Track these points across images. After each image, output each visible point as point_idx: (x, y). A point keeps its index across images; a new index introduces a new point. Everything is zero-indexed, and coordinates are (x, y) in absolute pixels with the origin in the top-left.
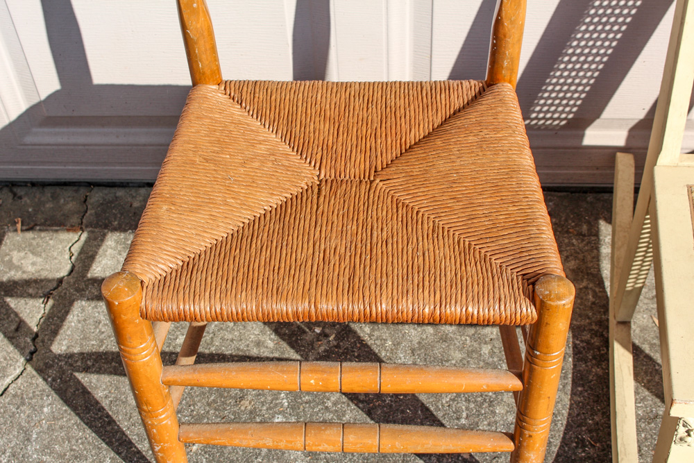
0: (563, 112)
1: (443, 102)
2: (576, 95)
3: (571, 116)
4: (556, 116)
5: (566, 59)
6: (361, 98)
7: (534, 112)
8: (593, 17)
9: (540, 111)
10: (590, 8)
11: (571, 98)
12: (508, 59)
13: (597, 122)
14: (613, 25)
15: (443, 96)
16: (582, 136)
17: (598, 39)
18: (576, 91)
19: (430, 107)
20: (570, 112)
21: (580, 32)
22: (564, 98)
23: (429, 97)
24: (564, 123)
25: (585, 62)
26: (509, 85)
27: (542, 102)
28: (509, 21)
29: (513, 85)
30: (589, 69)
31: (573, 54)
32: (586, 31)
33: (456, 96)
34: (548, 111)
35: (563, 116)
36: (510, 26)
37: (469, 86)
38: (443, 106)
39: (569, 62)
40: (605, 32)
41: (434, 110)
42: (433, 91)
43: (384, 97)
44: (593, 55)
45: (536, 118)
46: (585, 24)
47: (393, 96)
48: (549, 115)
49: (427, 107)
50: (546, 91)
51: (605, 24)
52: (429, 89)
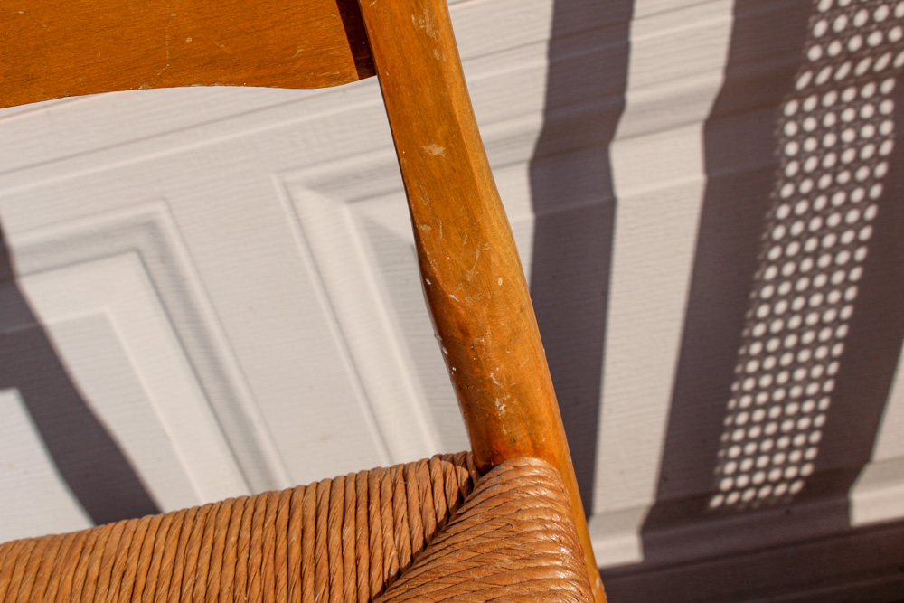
0: (786, 464)
1: (350, 554)
2: (804, 423)
3: (807, 470)
4: (775, 475)
5: (756, 348)
6: (116, 581)
7: (723, 476)
8: (784, 243)
9: (737, 473)
10: (771, 225)
11: (794, 432)
12: (501, 393)
13: (869, 472)
14: (834, 251)
15: (349, 530)
16: (846, 508)
17: (810, 291)
18: (800, 415)
19: (309, 581)
20: (803, 462)
21: (767, 283)
22: (778, 434)
23: (309, 544)
24: (796, 487)
25: (799, 347)
26: (535, 461)
27: (734, 451)
28: (461, 287)
29: (550, 458)
30: (813, 362)
31: (768, 335)
32: (779, 279)
33: (389, 523)
34: (754, 470)
35: (791, 472)
36: (468, 301)
37: (426, 484)
38: (350, 565)
39: (765, 354)
40: (822, 271)
41: (322, 587)
42: (323, 519)
43: (180, 567)
44: (811, 328)
45: (734, 489)
46: (771, 263)
47: (205, 558)
48: (759, 478)
49: (302, 577)
50: (734, 427)
51: (816, 255)
52: (311, 513)
